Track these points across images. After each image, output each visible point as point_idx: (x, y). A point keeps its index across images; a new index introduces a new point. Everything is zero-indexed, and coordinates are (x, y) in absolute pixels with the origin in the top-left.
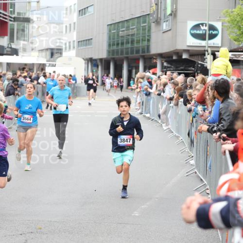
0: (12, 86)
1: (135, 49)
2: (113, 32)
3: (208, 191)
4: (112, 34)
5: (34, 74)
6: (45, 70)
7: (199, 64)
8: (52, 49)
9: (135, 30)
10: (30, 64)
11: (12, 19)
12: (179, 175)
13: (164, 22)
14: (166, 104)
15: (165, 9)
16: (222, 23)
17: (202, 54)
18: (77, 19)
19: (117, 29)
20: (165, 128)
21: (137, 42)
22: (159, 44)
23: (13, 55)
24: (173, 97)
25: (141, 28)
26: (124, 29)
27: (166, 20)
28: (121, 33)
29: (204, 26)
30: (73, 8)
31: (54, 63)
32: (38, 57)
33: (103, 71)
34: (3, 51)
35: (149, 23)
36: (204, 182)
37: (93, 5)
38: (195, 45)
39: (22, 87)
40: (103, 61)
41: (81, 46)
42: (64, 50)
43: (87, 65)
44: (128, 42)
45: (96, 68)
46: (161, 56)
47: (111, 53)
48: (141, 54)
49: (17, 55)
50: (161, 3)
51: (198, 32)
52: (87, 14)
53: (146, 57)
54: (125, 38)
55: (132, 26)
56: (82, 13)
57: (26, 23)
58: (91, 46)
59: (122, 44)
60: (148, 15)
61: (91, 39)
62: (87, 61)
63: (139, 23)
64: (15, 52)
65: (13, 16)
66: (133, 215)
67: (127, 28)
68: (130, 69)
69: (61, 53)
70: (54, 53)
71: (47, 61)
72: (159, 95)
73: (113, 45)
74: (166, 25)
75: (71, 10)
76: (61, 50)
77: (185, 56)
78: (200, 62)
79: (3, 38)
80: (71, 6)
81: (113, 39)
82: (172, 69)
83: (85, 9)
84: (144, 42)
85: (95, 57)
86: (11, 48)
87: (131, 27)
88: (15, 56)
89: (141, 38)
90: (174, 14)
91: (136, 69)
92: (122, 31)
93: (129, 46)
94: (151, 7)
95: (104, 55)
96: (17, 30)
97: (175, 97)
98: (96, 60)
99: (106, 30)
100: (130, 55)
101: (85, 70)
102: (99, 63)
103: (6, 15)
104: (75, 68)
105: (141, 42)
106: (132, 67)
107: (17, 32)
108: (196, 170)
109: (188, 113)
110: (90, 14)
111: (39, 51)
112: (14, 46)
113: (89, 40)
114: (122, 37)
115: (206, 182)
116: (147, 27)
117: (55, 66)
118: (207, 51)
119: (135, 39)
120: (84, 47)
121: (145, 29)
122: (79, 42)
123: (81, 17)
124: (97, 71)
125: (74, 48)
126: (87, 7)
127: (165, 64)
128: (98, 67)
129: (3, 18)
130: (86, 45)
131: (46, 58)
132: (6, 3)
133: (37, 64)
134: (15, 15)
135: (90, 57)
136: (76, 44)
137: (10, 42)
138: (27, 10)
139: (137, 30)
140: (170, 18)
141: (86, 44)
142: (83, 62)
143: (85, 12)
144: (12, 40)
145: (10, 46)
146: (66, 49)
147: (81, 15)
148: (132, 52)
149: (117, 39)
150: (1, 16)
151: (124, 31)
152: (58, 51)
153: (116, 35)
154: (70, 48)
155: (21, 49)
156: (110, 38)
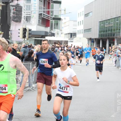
1: (113, 34)
2: (102, 25)
4: (101, 26)
5: (62, 45)
6: (67, 44)
8: (71, 34)
9: (113, 24)
10: (60, 41)
11: (52, 19)
18: (84, 19)
19: (104, 23)
21: (113, 31)
23: (52, 36)
25: (116, 23)
26: (107, 24)
28: (105, 25)
31: (72, 40)
32: (64, 37)
33: (97, 44)
34: (47, 34)
35: (120, 21)
37: (92, 12)
39: (57, 52)
40: (97, 40)
41: (86, 32)
43: (88, 42)
44: (109, 30)
45: (93, 43)
47: (101, 36)
49: (54, 36)
52: (89, 16)
53: (118, 38)
54: (108, 28)
55: (111, 22)
57: (59, 21)
58: (91, 32)
59: (106, 31)
60: (120, 17)
61: (91, 29)
62: (88, 40)
63: (115, 21)
64: (53, 35)
65: (52, 17)
66: (111, 117)
67: (109, 23)
68: (110, 44)
69: (76, 36)
70: (73, 35)
73: (101, 32)
75: (81, 14)
76: (76, 34)
79: (47, 28)
80: (81, 12)
81: (102, 29)
83: (88, 14)
84: (117, 30)
85: (93, 37)
86: (51, 33)
87: (111, 23)
88: (53, 36)
89: (116, 28)
91: (113, 44)
92: (106, 25)
93: (110, 32)
95: (97, 36)
96: (54, 24)
98: (93, 39)
99: (98, 24)
100: (110, 37)
102: (95, 41)
103: (49, 17)
104: (83, 43)
105: (116, 31)
107: (54, 25)
111: (65, 34)
112: (52, 32)
113: (90, 29)
114: (106, 28)
116: (119, 23)
117: (73, 42)
119: (113, 29)
120: (87, 33)
121: (118, 24)
122: (85, 30)
123: (86, 18)
124: (93, 45)
125: (82, 33)
126: (89, 13)
128: (94, 42)
129: (48, 18)
130: (88, 32)
131: (68, 38)
132: (49, 11)
133: (64, 41)
134: (54, 17)
135: (90, 37)
136: (83, 31)
137: (51, 30)
138: (59, 14)
139: (114, 24)
142: (87, 40)
143: (88, 15)
144: (51, 29)
145: (51, 32)
146: (78, 33)
147: (86, 16)
148: (111, 36)
149: (104, 28)
150: (46, 17)
151: (107, 25)
152: (74, 35)
153: (103, 27)
154: (80, 33)
155: (56, 33)
156: (100, 28)
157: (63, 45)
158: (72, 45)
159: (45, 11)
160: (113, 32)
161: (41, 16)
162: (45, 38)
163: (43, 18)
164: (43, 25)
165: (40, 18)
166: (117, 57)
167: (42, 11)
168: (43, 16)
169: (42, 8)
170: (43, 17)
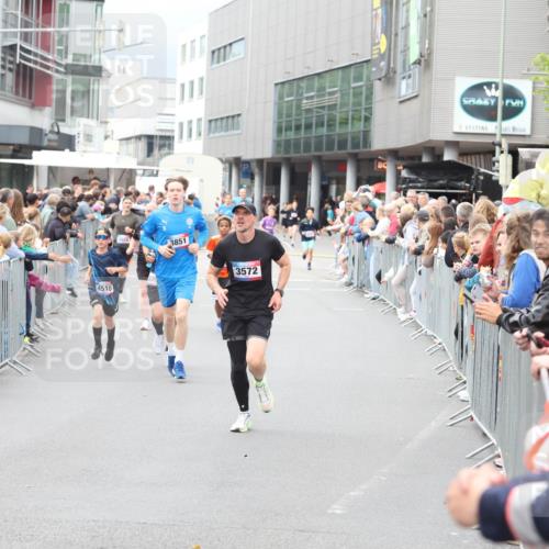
0: (58, 218)
1: (336, 138)
2: (286, 99)
3: (499, 461)
4: (285, 105)
6: (133, 183)
7: (480, 174)
8: (150, 138)
9: (338, 95)
10: (101, 170)
11: (62, 69)
12: (433, 424)
13: (404, 78)
14: (406, 263)
15: (406, 50)
16: (534, 83)
17: (488, 152)
18: (208, 70)
19: (298, 91)
20: (403, 317)
21: (341, 123)
22: (392, 129)
23: (63, 149)
24: (422, 247)
25: (351, 91)
26: (312, 94)
27: (408, 74)
28: (305, 101)
29: (493, 90)
30: (197, 44)
31: (155, 168)
32: (118, 153)
33: (264, 187)
34: (41, 140)
35: (368, 79)
36: (489, 440)
37: (242, 39)
38: (472, 131)
39: (83, 221)
40: (265, 164)
41: (216, 130)
42: (176, 139)
43: (227, 174)
44: (320, 124)
45: (249, 180)
46: (395, 154)
47: (282, 149)
48: (350, 150)
49: (72, 149)
50: (396, 35)
51: (479, 102)
52: (229, 60)
53: (360, 157)
54: (315, 114)
55: (330, 87)
56: (219, 57)
57: (92, 78)
58: (239, 132)
59: (309, 127)
60: (367, 61)
61: (239, 115)
62: (227, 165)
63: (345, 80)
64: (67, 143)
65: (64, 62)
66: (330, 511)
67: (319, 90)
68: (324, 183)
69: (170, 147)
70: (156, 144)
71: (139, 164)
72: (390, 242)
73: (286, 130)
74: (407, 85)
75: (193, 49)
76: (170, 138)
77: (448, 156)
78: (482, 170)
79: (41, 110)
80: (193, 42)
81: (289, 115)
82: (419, 185)
83: (225, 47)
84: (356, 123)
85: (247, 155)
86: (58, 133)
87: (328, 90)
88: (67, 151)
89: (350, 113)
90: (425, 61)
91: (338, 183)
92: (307, 98)
93: (324, 131)
94: (374, 44)
95: (266, 151)
96: (73, 92)
97: (427, 248)
98: (248, 162)
99: (271, 95)
100: (325, 153)
101: (223, 184)
102: (256, 171)
103: (48, 60)
104: (202, 181)
105: (350, 125)
106: (330, 179)
107: (72, 99)
108: (472, 413)
109: (456, 284)
110: (235, 58)
111: (121, 140)
112: (64, 130)
113: (233, 117)
114: (308, 111)
115: (494, 441)
116: (364, 89)
117: (157, 175)
118: (500, 145)
119: (338, 115)
120: (223, 133)
121: (361, 93)
122: (210, 121)
123: (215, 65)
124: (250, 189)
125: (200, 134)
126: (231, 44)
127: (404, 173)
129: (42, 65)
130: (227, 130)
131: (136, 156)
132: (49, 33)
133: (116, 169)
134: (70, 60)
135: (235, 155)
136: (204, 125)
137: (57, 120)
138: (95, 49)
139: (342, 95)
140: (416, 70)
141: (227, 126)
142: (220, 166)
143: (225, 55)
144: (60, 117)
145: (56, 130)
146: (181, 137)
147: (215, 60)
148: (330, 147)
149: (297, 115)
150: (36, 63)
151: (312, 97)
152: (162, 142)
153: (294, 108)
154: (190, 135)
155: (82, 136)
156: (280, 114)
157: (115, 188)
158: (152, 188)
159: (31, 33)
160: (338, 130)
161: (11, 59)
162: (31, 158)
163: (18, 65)
164: (20, 98)
165: (8, 66)
166: (358, 245)
167: (15, 34)
168: (22, 57)
169: (17, 21)
170: (23, 62)
